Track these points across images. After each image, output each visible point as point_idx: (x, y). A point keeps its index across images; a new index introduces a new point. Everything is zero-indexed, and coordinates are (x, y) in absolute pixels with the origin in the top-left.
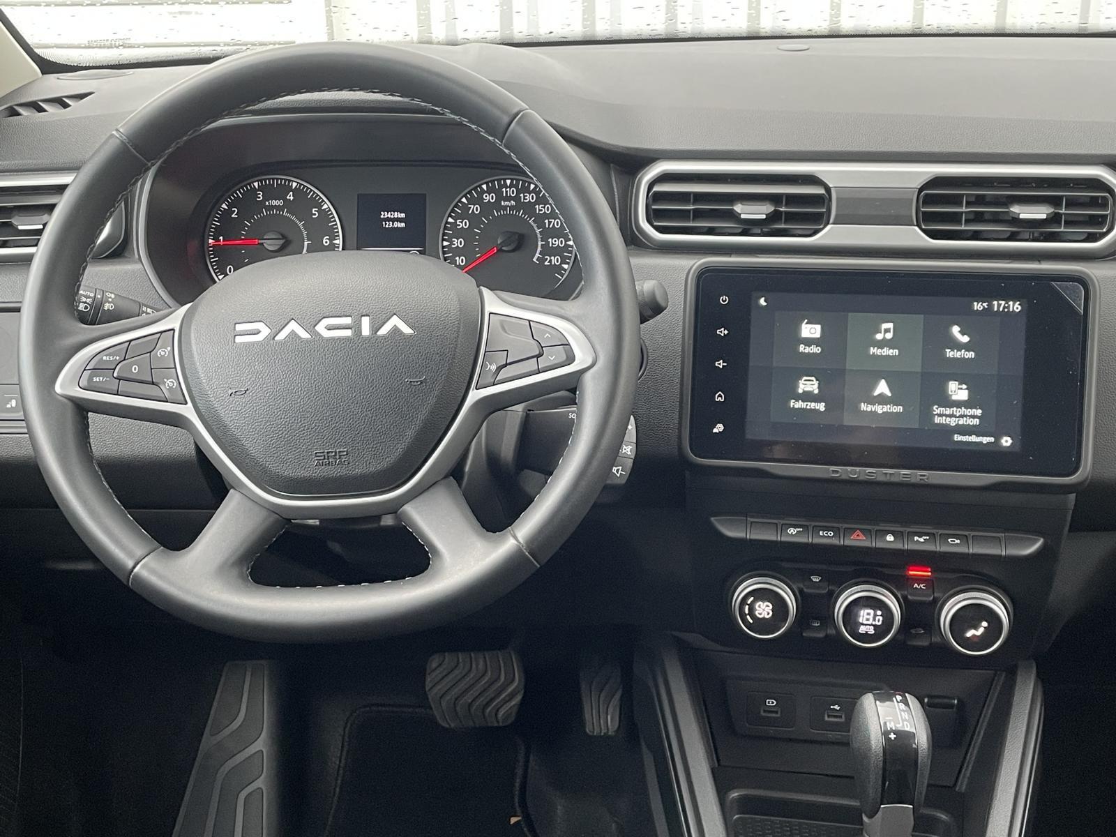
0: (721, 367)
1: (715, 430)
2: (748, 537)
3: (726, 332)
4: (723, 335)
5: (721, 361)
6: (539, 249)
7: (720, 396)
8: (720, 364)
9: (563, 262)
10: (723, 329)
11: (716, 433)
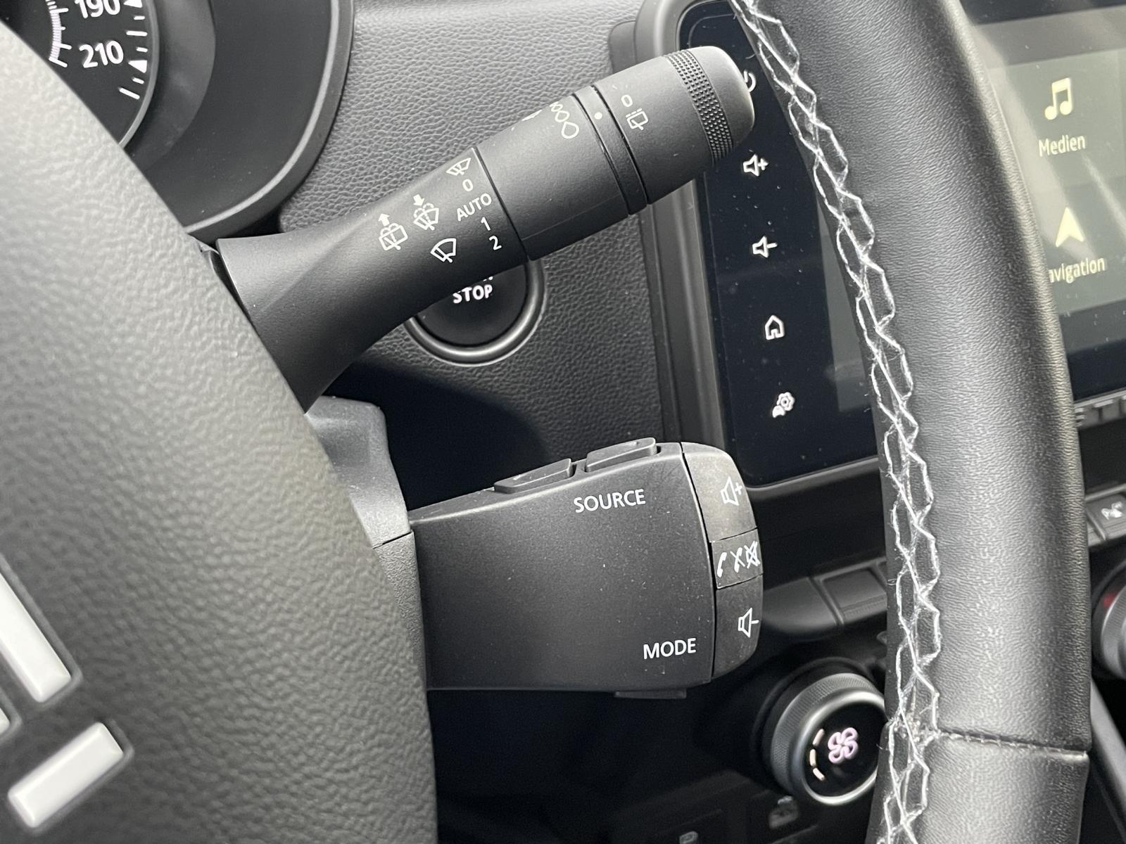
0: (765, 254)
1: (778, 411)
2: (841, 619)
3: (763, 164)
4: (756, 173)
5: (764, 240)
6: (58, 29)
7: (774, 326)
8: (761, 248)
9: (130, 54)
10: (755, 158)
11: (779, 417)
